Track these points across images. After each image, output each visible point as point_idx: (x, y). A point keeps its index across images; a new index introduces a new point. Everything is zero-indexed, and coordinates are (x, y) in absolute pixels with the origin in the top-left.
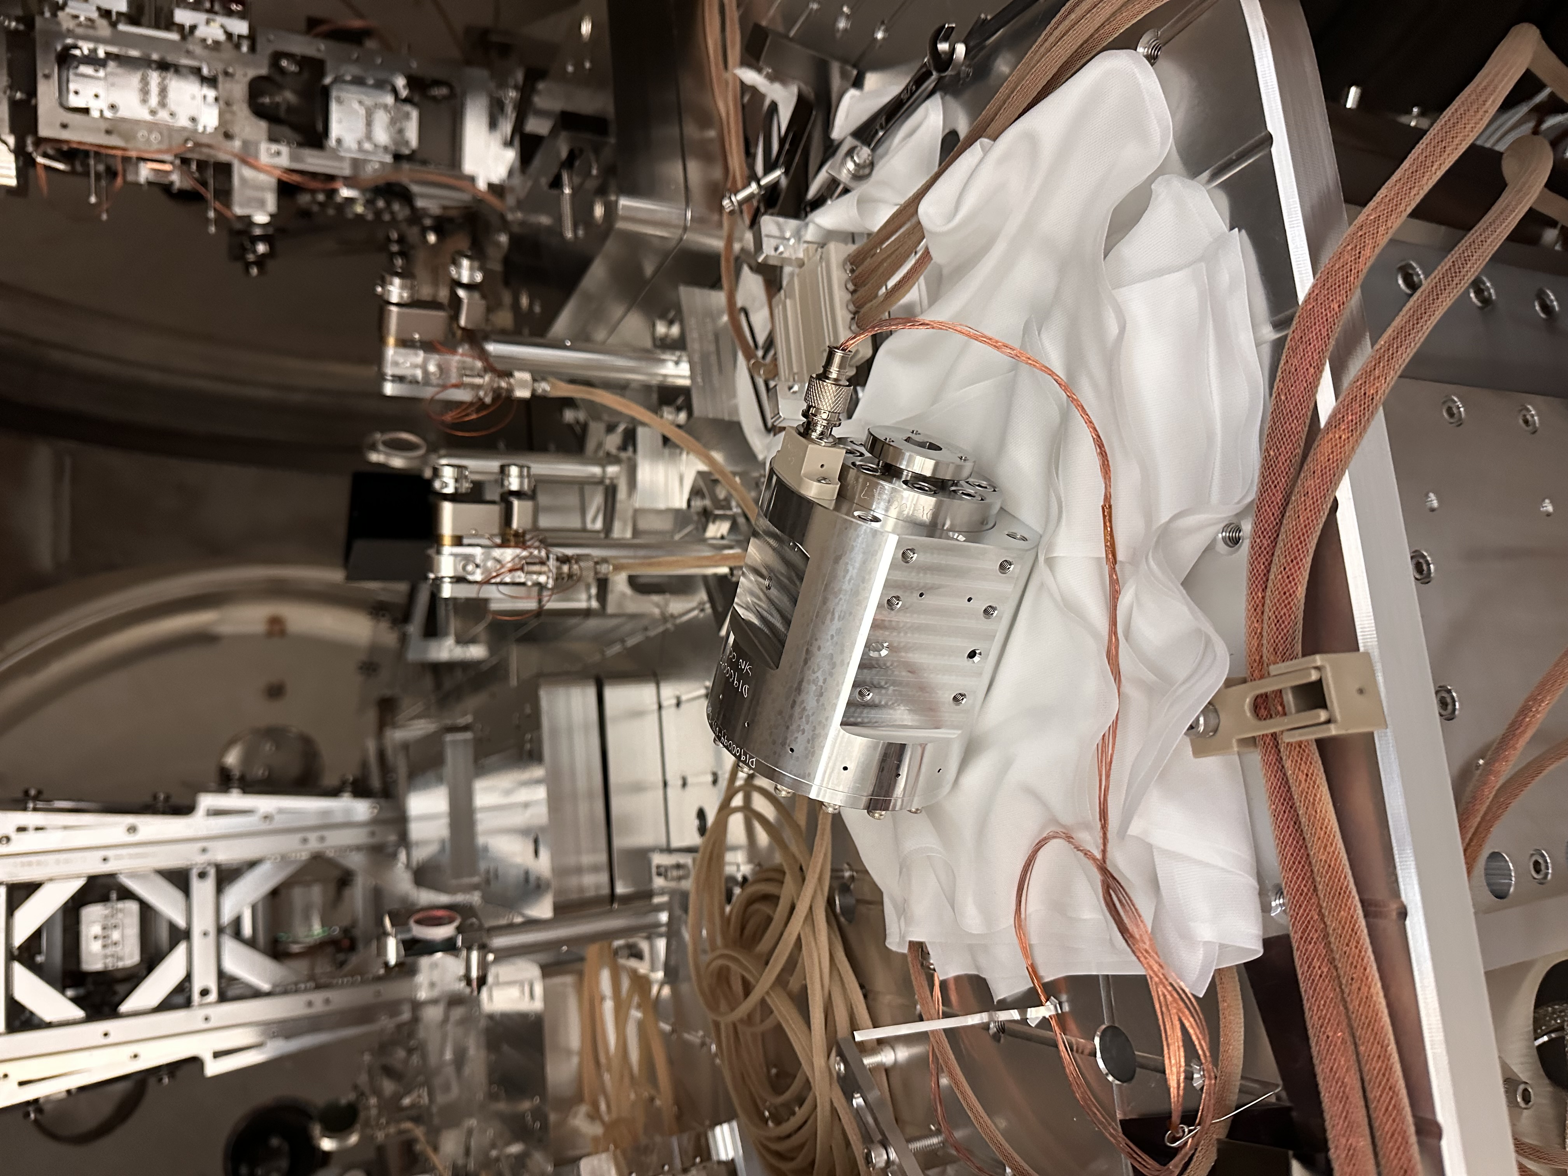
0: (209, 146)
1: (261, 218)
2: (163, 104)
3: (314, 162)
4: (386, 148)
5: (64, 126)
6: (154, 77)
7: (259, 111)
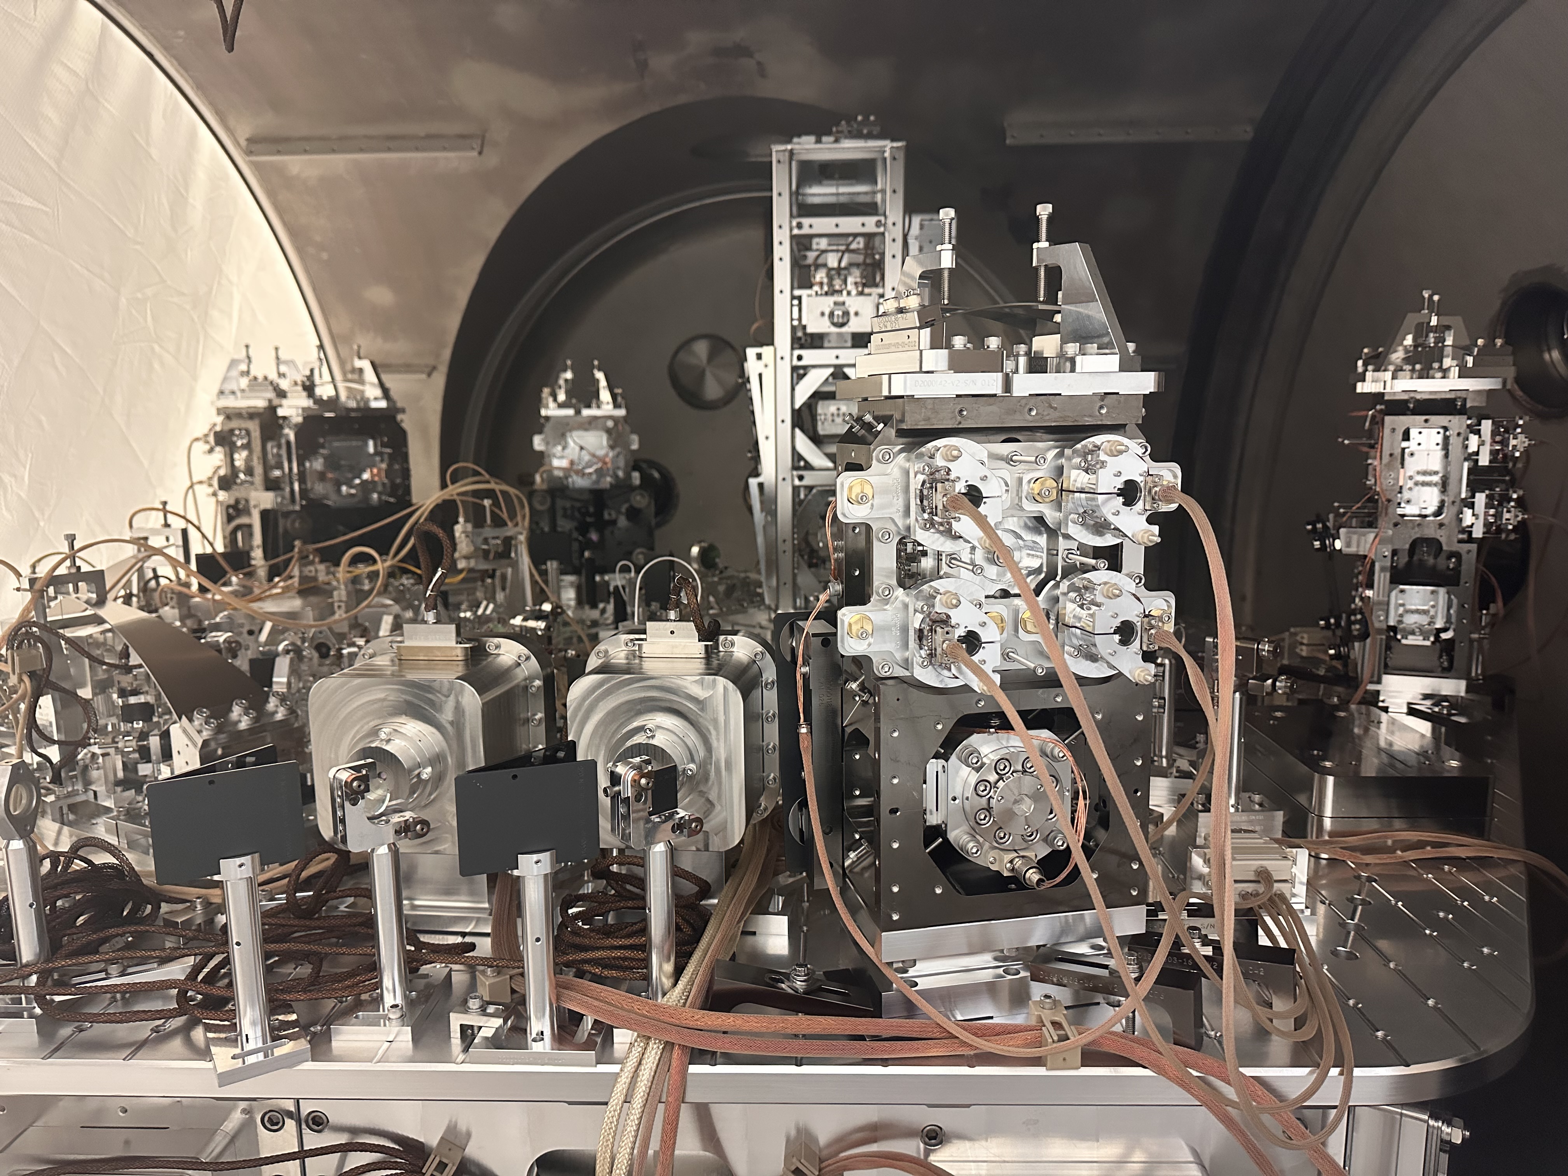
0: (1386, 514)
1: (1338, 545)
2: (1416, 484)
3: (1381, 578)
4: (1400, 622)
5: (1393, 430)
6: (1436, 479)
7: (1415, 544)
